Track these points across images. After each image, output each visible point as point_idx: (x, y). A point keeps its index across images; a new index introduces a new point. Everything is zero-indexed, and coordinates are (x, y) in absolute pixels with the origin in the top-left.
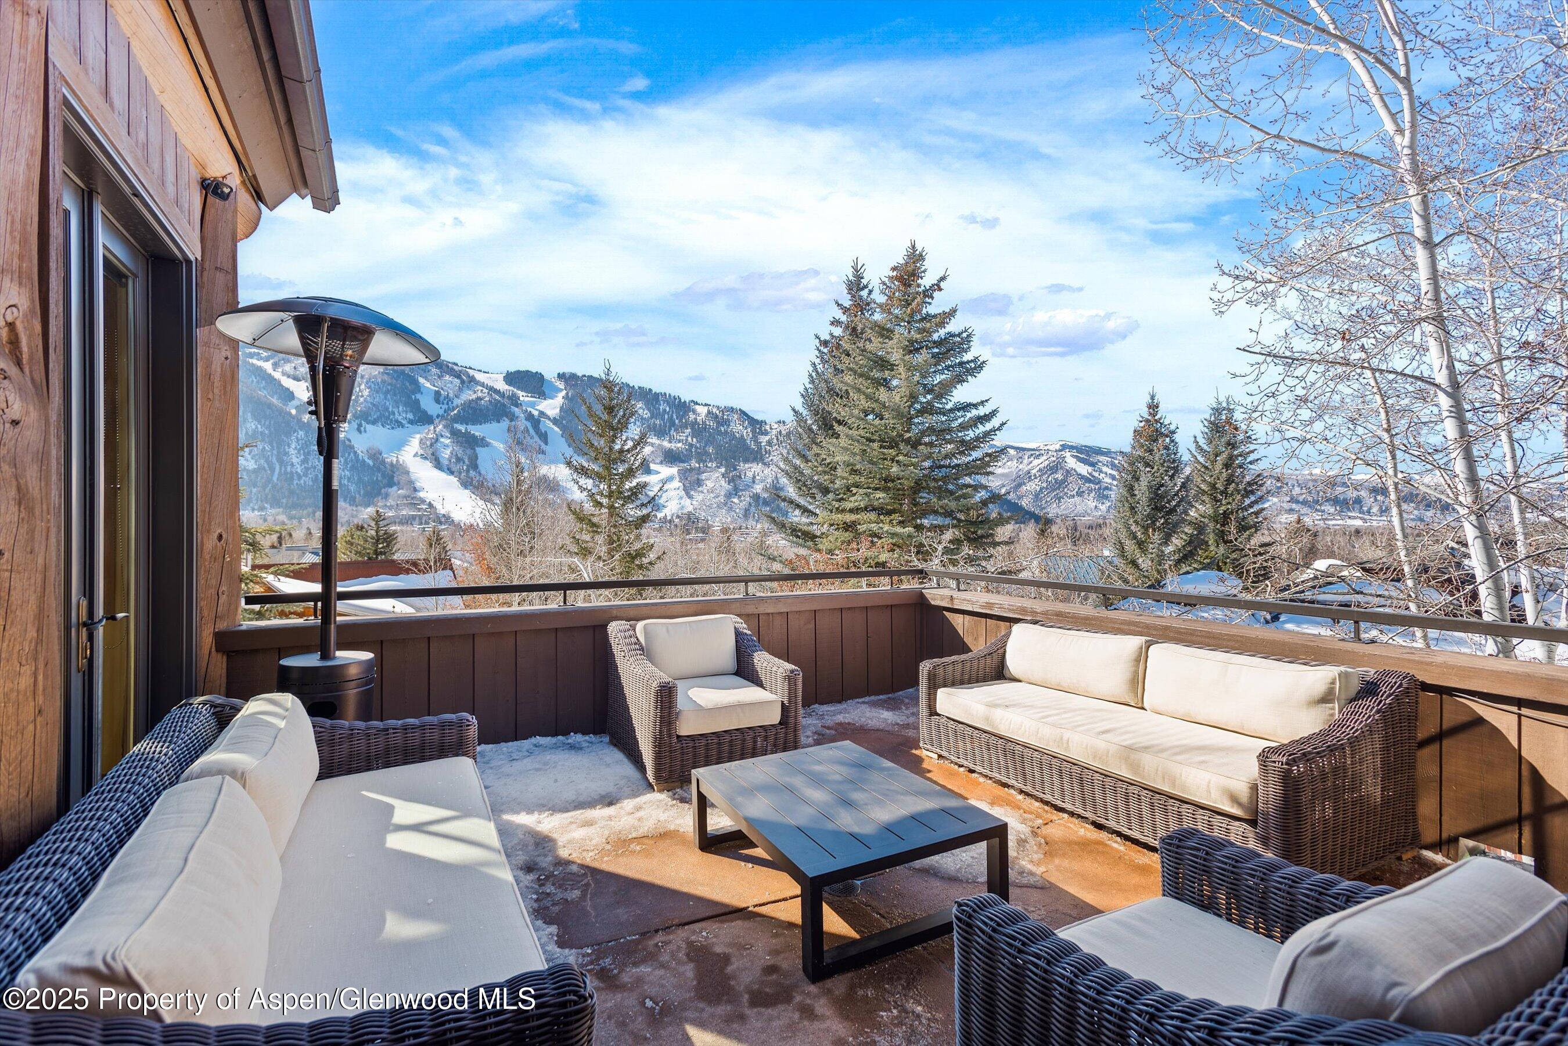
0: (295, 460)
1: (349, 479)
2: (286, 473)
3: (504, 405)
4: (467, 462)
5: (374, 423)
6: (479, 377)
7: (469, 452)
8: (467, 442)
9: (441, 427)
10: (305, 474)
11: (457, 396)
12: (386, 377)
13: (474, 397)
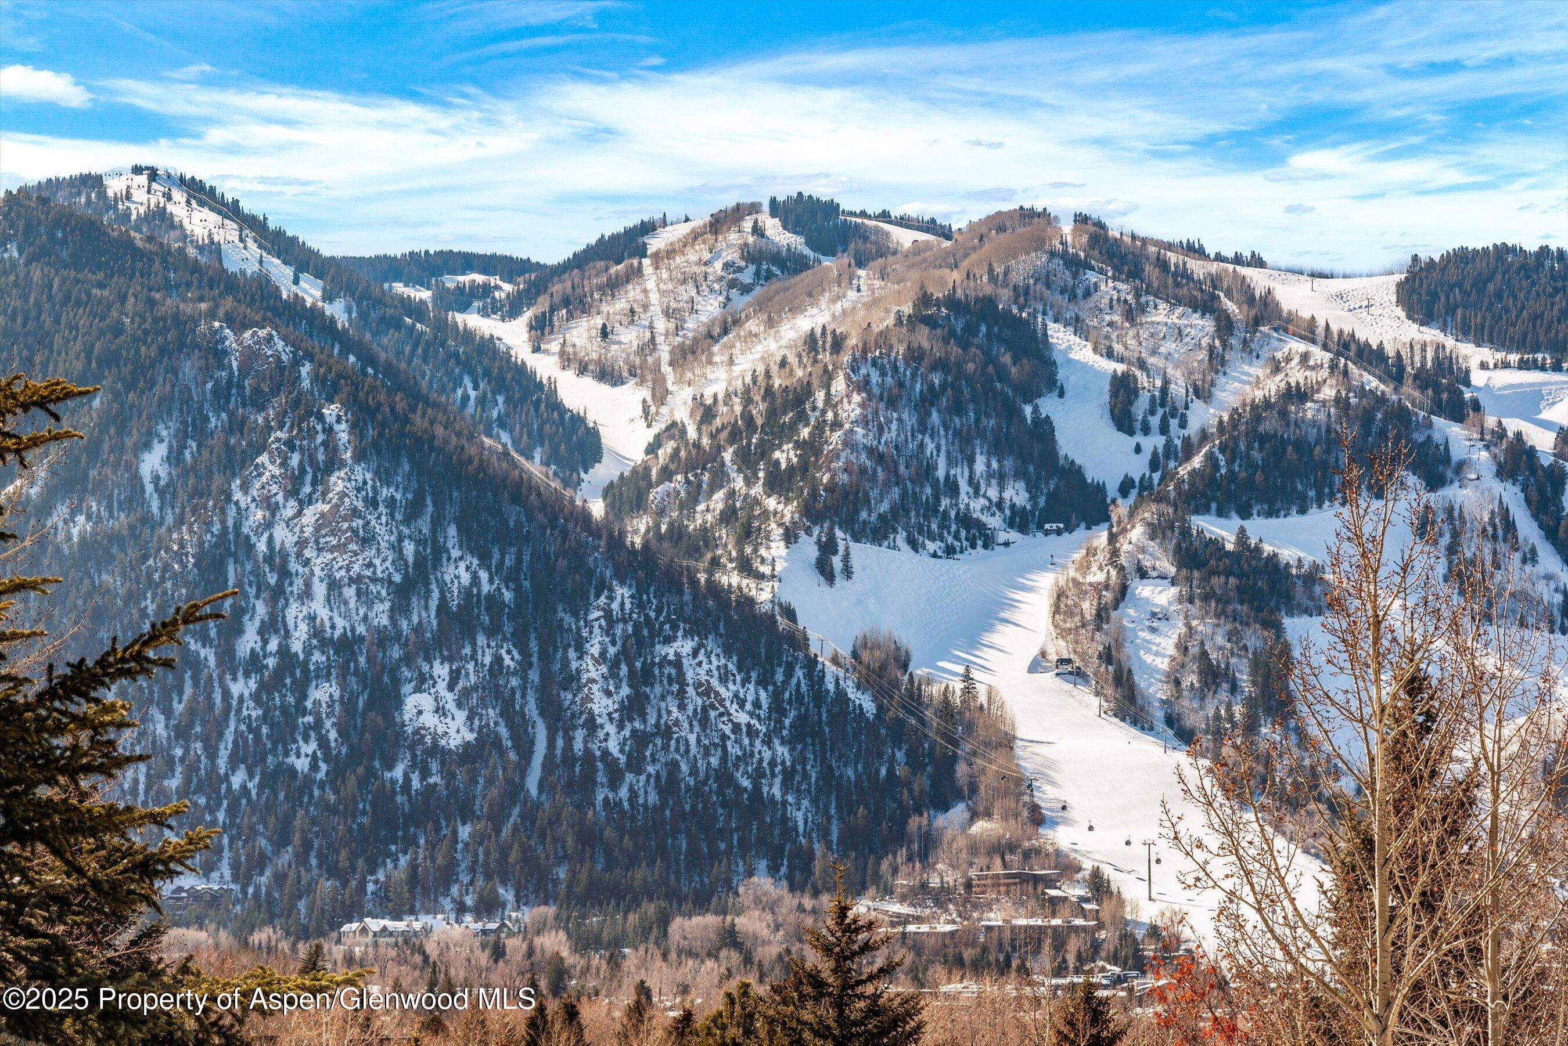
0: (601, 705)
1: (788, 776)
2: (568, 756)
3: (1401, 416)
4: (1244, 678)
5: (879, 533)
6: (1294, 297)
7: (1254, 638)
8: (1247, 594)
9: (1137, 533)
10: (636, 764)
11: (1202, 392)
12: (923, 337)
13: (1273, 386)
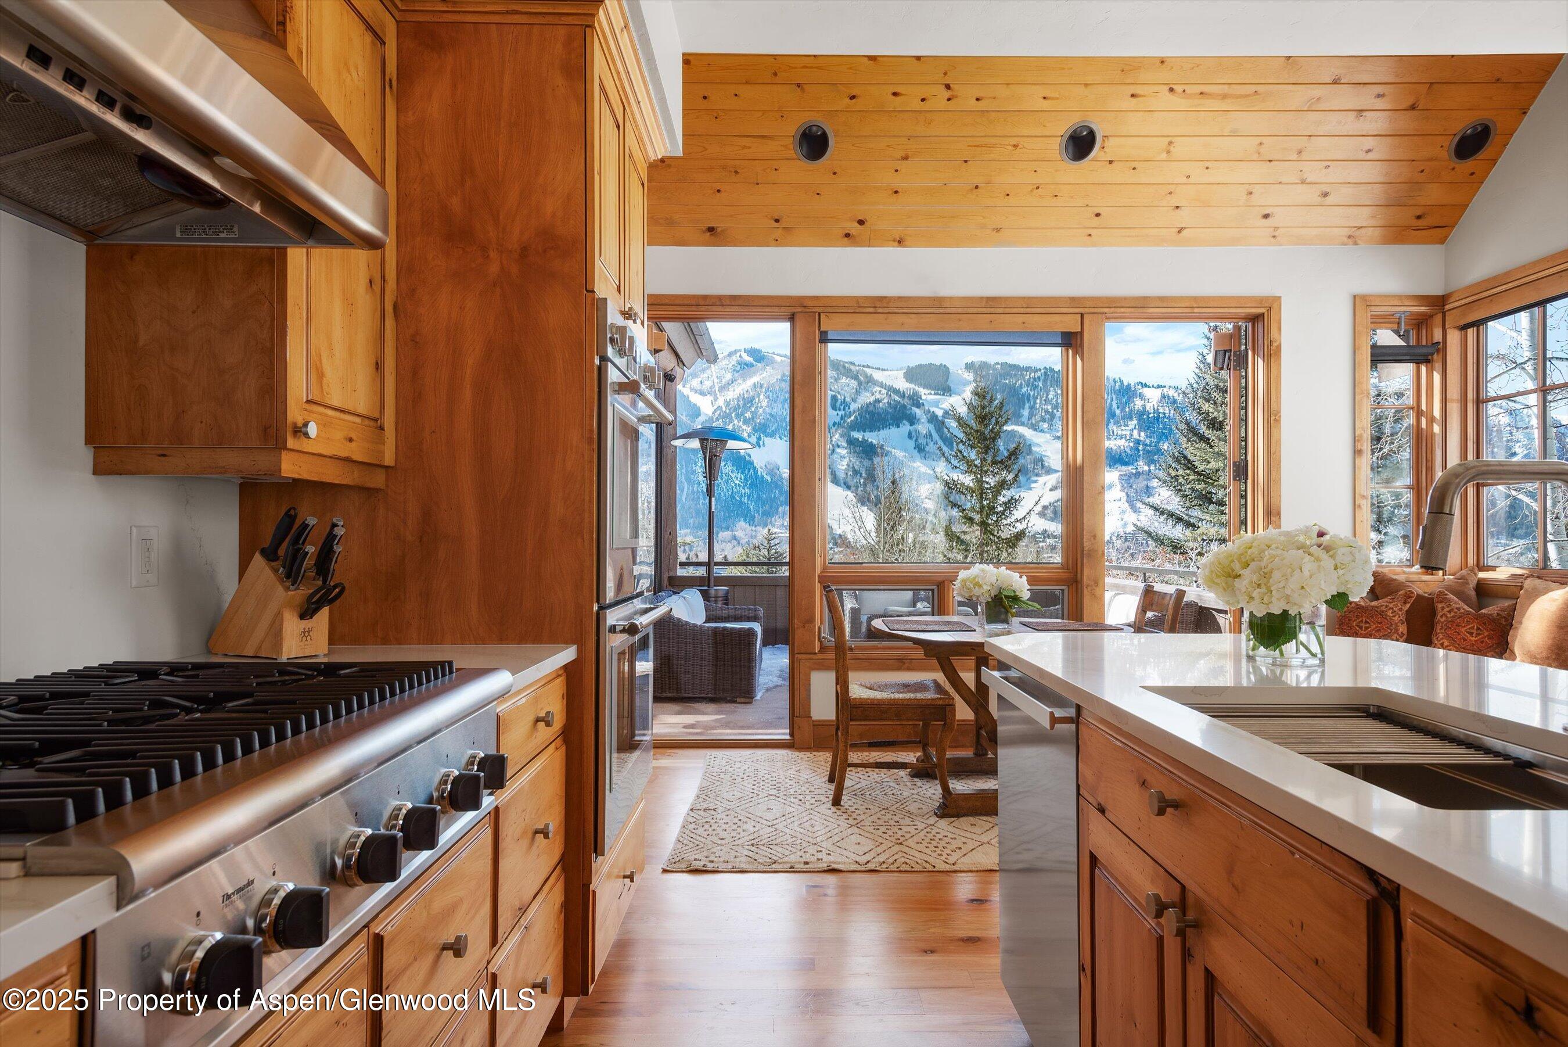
3: (904, 406)
4: (864, 475)
5: (772, 435)
6: (878, 376)
7: (867, 463)
8: (865, 452)
9: (837, 436)
11: (854, 400)
13: (872, 399)
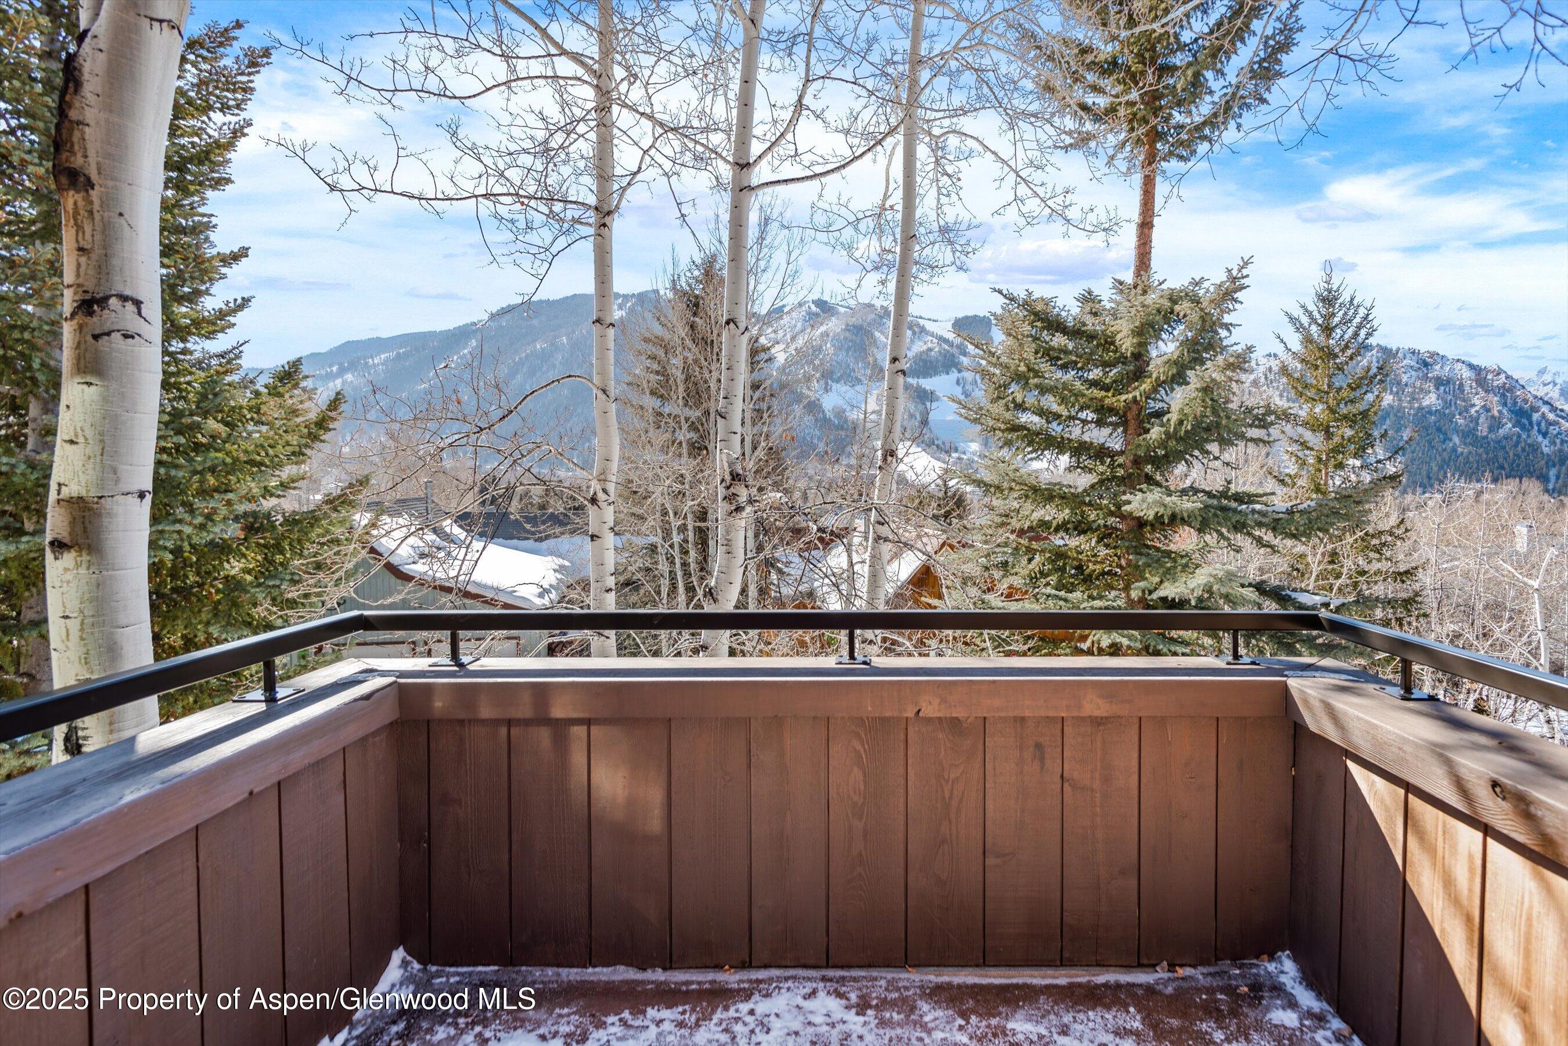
1: (818, 438)
3: (953, 355)
5: (837, 381)
6: (929, 326)
7: (921, 407)
8: (919, 397)
12: (847, 334)
13: (925, 348)
